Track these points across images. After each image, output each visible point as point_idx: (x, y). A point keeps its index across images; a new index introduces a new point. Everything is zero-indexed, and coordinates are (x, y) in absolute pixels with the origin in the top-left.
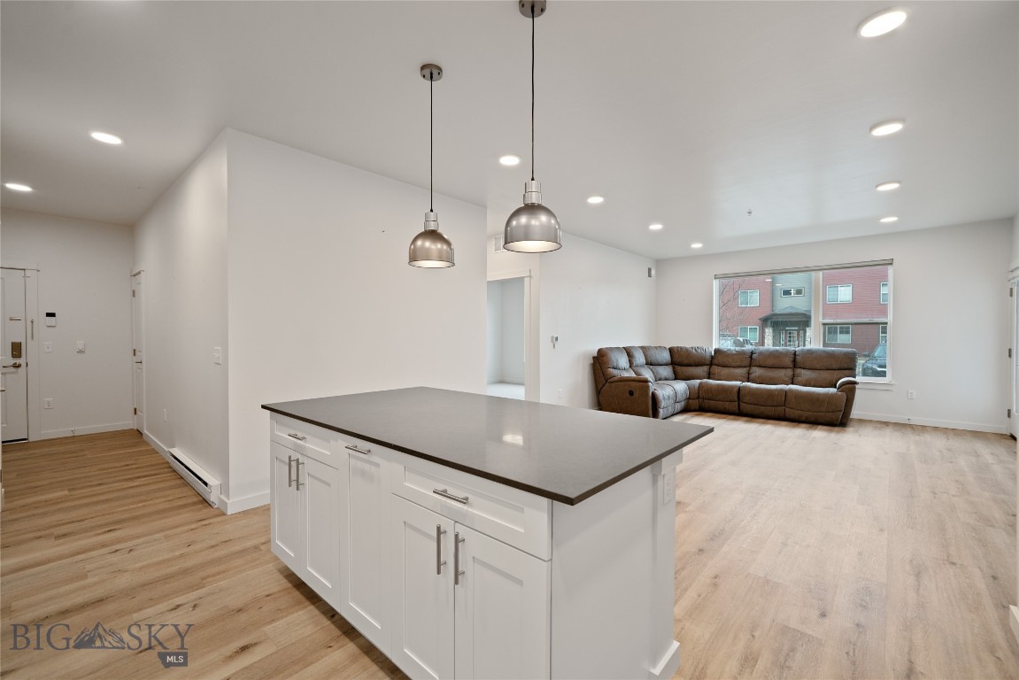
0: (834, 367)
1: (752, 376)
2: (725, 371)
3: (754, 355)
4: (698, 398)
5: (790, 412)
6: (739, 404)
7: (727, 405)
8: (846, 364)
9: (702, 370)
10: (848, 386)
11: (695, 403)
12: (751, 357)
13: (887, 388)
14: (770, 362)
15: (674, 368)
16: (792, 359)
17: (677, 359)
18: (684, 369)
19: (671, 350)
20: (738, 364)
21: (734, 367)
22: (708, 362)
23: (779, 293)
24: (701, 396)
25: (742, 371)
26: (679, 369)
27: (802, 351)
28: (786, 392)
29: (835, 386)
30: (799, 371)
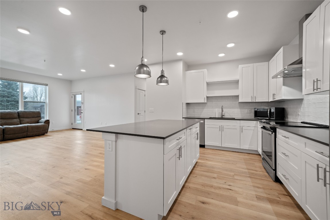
6: (4, 136)
27: (21, 111)
28: (28, 127)
29: (38, 122)
30: (22, 119)
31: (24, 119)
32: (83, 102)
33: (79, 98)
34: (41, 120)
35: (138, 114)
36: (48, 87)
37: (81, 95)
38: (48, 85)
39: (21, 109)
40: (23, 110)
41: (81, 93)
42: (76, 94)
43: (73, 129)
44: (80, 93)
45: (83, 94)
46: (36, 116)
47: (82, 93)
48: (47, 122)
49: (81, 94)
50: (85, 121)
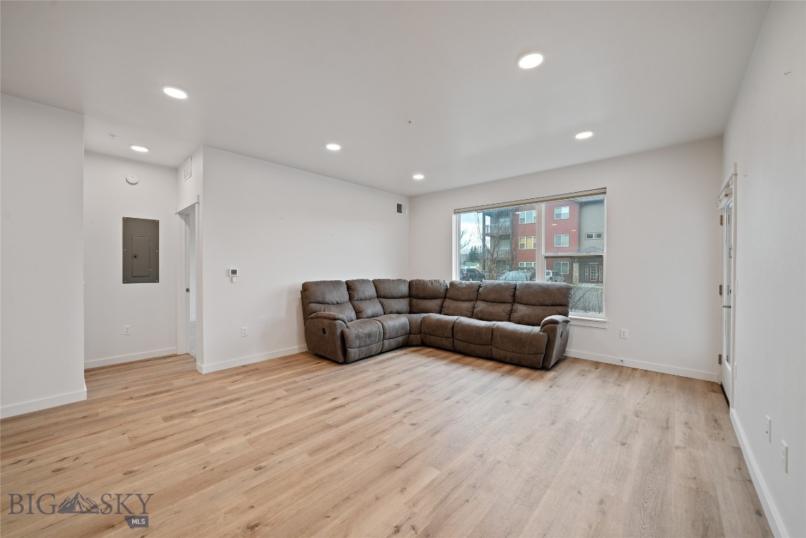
0: (548, 302)
1: (476, 311)
2: (454, 305)
3: (481, 289)
4: (420, 333)
5: (496, 352)
7: (443, 341)
8: (559, 300)
9: (435, 303)
10: (549, 325)
11: (416, 338)
12: (478, 291)
13: (599, 325)
14: (492, 296)
15: (410, 301)
16: (512, 294)
17: (414, 292)
18: (420, 302)
19: (410, 283)
20: (466, 297)
21: (462, 301)
22: (443, 295)
23: (584, 237)
24: (422, 331)
26: (415, 301)
27: (522, 284)
28: (493, 330)
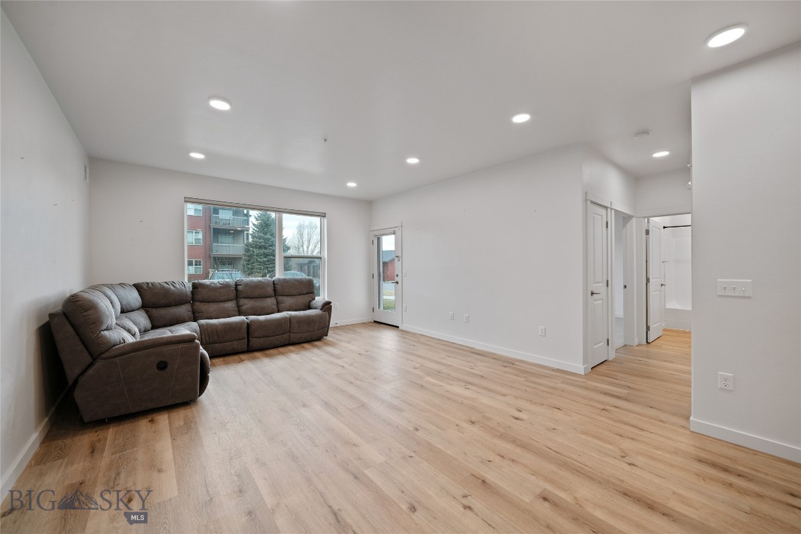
0: (302, 291)
1: (244, 308)
2: (213, 307)
3: (239, 287)
6: (248, 340)
7: (236, 345)
12: (236, 289)
15: (148, 313)
17: (149, 299)
18: (163, 312)
21: (222, 302)
22: (190, 299)
25: (230, 305)
26: (154, 312)
27: (279, 280)
28: (290, 319)
29: (309, 308)
30: (280, 298)
31: (284, 298)
32: (399, 255)
33: (388, 243)
34: (314, 302)
35: (592, 294)
36: (325, 220)
37: (393, 236)
38: (327, 215)
39: (279, 274)
40: (282, 277)
41: (394, 229)
42: (383, 235)
43: (376, 325)
44: (392, 230)
45: (399, 233)
46: (305, 291)
47: (396, 229)
48: (327, 307)
49: (394, 233)
50: (404, 306)
